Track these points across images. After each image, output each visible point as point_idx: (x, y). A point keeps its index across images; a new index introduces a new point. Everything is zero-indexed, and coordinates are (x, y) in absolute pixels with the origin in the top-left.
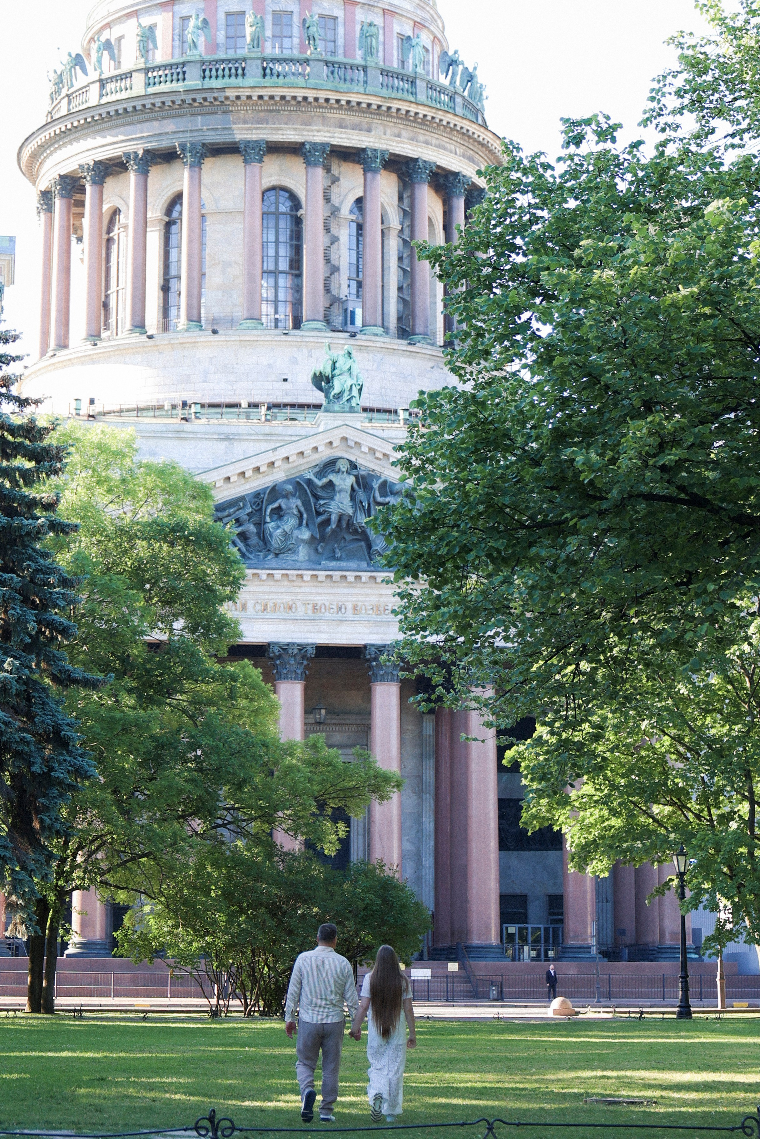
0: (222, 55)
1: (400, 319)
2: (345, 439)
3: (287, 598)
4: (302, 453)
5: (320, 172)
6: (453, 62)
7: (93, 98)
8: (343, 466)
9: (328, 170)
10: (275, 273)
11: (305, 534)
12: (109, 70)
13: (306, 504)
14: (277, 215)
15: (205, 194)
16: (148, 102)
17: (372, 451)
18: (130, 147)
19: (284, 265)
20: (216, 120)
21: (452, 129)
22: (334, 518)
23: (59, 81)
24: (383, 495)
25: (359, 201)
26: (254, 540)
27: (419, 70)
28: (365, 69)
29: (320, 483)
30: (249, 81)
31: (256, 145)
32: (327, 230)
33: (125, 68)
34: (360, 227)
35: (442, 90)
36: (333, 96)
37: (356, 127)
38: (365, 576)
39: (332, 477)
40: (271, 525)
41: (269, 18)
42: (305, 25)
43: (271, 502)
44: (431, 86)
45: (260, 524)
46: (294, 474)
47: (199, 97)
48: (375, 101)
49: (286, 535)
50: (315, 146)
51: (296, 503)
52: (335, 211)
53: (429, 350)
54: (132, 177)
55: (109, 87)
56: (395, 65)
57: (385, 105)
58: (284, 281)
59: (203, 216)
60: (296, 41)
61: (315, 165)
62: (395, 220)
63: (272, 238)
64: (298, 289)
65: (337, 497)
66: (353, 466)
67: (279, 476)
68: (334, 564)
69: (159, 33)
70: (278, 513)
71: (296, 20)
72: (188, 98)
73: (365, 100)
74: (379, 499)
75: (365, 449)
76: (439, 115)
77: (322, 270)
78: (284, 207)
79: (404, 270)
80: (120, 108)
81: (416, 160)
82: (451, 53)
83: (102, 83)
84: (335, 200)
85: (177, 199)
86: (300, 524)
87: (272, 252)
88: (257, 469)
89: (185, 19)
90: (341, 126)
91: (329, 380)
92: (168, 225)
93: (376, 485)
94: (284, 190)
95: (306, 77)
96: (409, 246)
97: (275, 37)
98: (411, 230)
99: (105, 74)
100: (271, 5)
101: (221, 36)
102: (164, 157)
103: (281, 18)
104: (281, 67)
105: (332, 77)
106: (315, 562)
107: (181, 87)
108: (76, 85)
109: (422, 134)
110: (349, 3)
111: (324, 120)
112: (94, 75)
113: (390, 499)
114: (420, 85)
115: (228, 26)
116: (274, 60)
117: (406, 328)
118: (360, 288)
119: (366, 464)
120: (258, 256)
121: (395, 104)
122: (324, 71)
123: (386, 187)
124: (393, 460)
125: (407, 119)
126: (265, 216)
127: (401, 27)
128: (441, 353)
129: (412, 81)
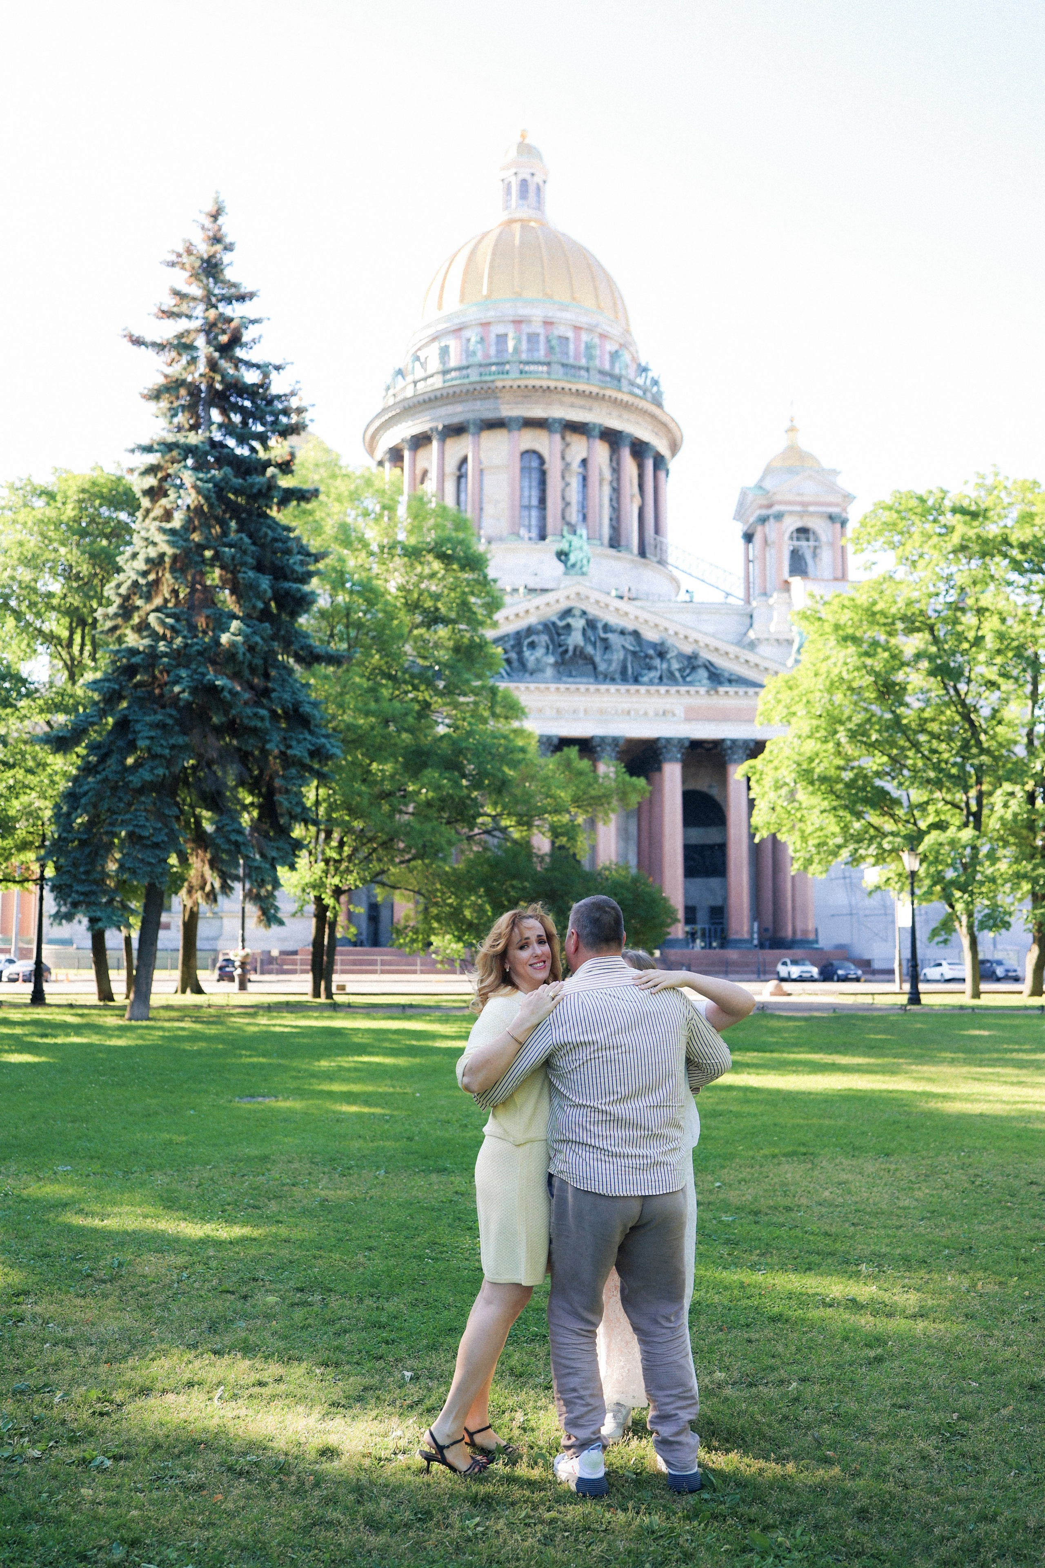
0: (494, 360)
1: (611, 539)
2: (578, 594)
3: (540, 706)
4: (548, 604)
5: (557, 437)
6: (645, 370)
7: (409, 392)
8: (577, 613)
9: (563, 438)
10: (528, 507)
11: (551, 660)
12: (419, 373)
13: (552, 640)
14: (530, 469)
15: (482, 455)
16: (444, 392)
17: (597, 602)
18: (433, 425)
19: (535, 502)
20: (489, 404)
21: (644, 412)
22: (571, 648)
23: (388, 388)
24: (605, 632)
25: (584, 462)
26: (516, 664)
27: (624, 373)
28: (588, 370)
29: (561, 624)
30: (513, 375)
31: (515, 420)
32: (563, 477)
33: (430, 371)
34: (585, 479)
35: (639, 387)
36: (567, 386)
37: (582, 407)
38: (592, 688)
39: (570, 620)
40: (527, 653)
41: (524, 338)
42: (548, 341)
43: (528, 636)
44: (632, 384)
45: (520, 653)
46: (543, 619)
47: (478, 387)
48: (595, 390)
49: (538, 661)
50: (555, 420)
51: (544, 638)
52: (567, 466)
53: (630, 557)
54: (435, 444)
55: (420, 385)
56: (607, 367)
57: (602, 392)
58: (534, 513)
59: (481, 471)
60: (542, 352)
61: (555, 434)
62: (607, 474)
63: (526, 484)
64: (543, 519)
65: (573, 634)
66: (584, 613)
67: (532, 620)
68: (571, 680)
69: (452, 350)
70: (532, 645)
71: (542, 339)
72: (471, 388)
73: (587, 388)
74: (603, 635)
75: (592, 600)
76: (637, 401)
77: (560, 505)
78: (535, 464)
79: (613, 508)
80: (426, 397)
81: (621, 432)
82: (643, 364)
83: (415, 383)
84: (568, 459)
85: (464, 460)
86: (547, 653)
87: (526, 494)
88: (517, 615)
89: (469, 340)
90: (572, 406)
91: (566, 555)
92: (459, 477)
93: (600, 625)
94: (535, 452)
95: (549, 373)
96: (616, 491)
97: (529, 350)
98: (618, 480)
99: (417, 377)
100: (526, 329)
101: (493, 351)
102: (456, 430)
103: (532, 338)
104: (532, 368)
105: (566, 374)
106: (558, 679)
107: (466, 381)
108: (398, 387)
109: (626, 415)
110: (577, 329)
111: (561, 403)
112: (410, 378)
113: (609, 636)
114: (624, 382)
115: (498, 343)
116: (528, 363)
117: (615, 542)
118: (585, 517)
119: (594, 611)
120: (518, 494)
121: (608, 393)
122: (561, 370)
123: (601, 451)
124: (612, 608)
125: (615, 402)
126: (523, 469)
127: (610, 347)
128: (638, 559)
129: (618, 379)
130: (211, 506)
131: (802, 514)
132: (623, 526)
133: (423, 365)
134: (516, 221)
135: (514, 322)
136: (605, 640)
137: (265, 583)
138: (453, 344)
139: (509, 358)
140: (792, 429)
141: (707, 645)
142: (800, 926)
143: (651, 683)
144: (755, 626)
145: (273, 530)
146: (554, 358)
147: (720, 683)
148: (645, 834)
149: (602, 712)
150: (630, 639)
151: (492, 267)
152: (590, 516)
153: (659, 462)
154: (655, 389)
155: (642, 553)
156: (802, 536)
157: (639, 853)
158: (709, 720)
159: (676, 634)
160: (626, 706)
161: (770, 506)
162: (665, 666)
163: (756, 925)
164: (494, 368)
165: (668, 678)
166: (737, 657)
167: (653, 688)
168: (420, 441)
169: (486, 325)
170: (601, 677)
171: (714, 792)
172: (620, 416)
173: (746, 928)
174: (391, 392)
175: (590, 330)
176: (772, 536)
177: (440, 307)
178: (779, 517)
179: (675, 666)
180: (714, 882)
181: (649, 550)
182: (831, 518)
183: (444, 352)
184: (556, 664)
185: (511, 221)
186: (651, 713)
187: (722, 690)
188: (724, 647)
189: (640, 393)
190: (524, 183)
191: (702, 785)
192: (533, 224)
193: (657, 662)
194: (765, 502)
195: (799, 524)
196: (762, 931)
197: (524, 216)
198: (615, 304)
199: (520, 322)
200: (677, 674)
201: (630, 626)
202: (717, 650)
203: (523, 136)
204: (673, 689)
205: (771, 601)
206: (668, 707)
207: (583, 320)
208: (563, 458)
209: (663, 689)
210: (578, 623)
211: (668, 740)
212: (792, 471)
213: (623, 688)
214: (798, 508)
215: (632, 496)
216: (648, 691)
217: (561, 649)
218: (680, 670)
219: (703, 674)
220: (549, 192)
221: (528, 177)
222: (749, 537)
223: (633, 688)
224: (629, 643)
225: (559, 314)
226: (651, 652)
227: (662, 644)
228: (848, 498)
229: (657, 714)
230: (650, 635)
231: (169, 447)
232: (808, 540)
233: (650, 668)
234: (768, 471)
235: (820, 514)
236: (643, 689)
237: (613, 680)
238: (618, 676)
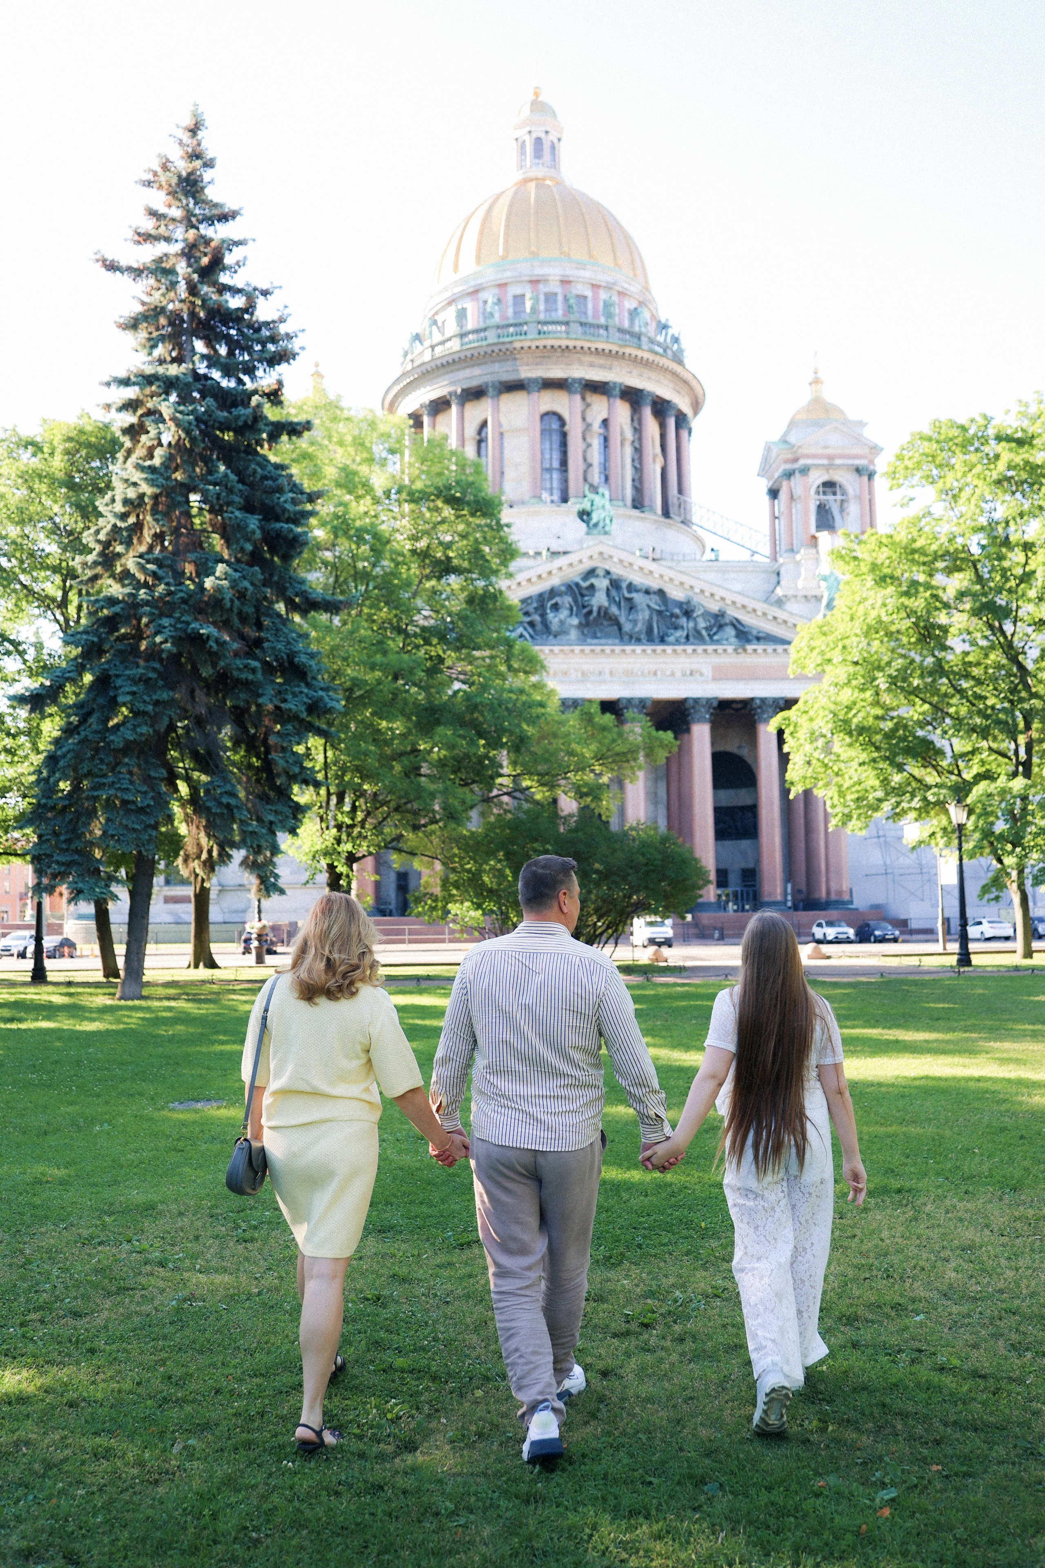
0: (511, 321)
1: (634, 500)
2: (601, 554)
3: (564, 667)
4: (570, 566)
5: (578, 397)
6: (665, 327)
7: (427, 357)
8: (601, 573)
9: (583, 399)
10: (550, 470)
11: (575, 621)
12: (437, 337)
13: (575, 601)
14: (551, 431)
15: (503, 420)
16: (462, 355)
17: (621, 561)
18: (452, 389)
19: (556, 464)
20: (508, 366)
21: (665, 370)
22: (595, 609)
23: (406, 354)
24: (630, 591)
25: (605, 422)
26: (539, 627)
27: (643, 330)
28: (606, 328)
29: (584, 584)
30: (529, 337)
31: (535, 381)
32: (584, 439)
33: (447, 335)
34: (606, 439)
35: (659, 344)
36: (586, 345)
37: (601, 366)
38: (618, 649)
39: (593, 580)
40: (550, 615)
41: (542, 297)
42: (566, 299)
43: (551, 598)
44: (652, 341)
45: (543, 615)
46: (567, 580)
47: (496, 349)
48: (614, 348)
49: (562, 622)
50: (575, 380)
51: (567, 600)
52: (589, 426)
53: (653, 517)
54: (454, 408)
55: (438, 349)
56: (626, 324)
57: (621, 351)
58: (556, 476)
59: (502, 434)
60: (560, 312)
61: (575, 392)
62: (629, 435)
63: (547, 446)
64: (565, 481)
65: (597, 594)
66: (608, 573)
67: (556, 581)
68: (595, 641)
69: (469, 313)
70: (556, 607)
71: (560, 298)
72: (489, 350)
73: (607, 347)
74: (627, 595)
75: (615, 559)
76: (657, 359)
77: (581, 466)
78: (555, 425)
79: (636, 468)
80: (444, 361)
81: (641, 391)
82: (663, 321)
83: (433, 347)
84: (589, 419)
85: (484, 424)
86: (571, 615)
87: (547, 456)
89: (485, 302)
90: (591, 365)
91: (589, 514)
92: (480, 442)
93: (624, 585)
94: (555, 414)
95: (567, 333)
96: (639, 451)
97: (546, 310)
98: (640, 439)
99: (435, 341)
100: (543, 288)
101: (510, 312)
102: (475, 394)
103: (550, 298)
104: (551, 328)
105: (585, 333)
106: (582, 641)
107: (484, 343)
108: (416, 352)
109: (646, 372)
110: (595, 287)
111: (580, 362)
112: (427, 343)
113: (634, 595)
114: (644, 339)
115: (515, 305)
116: (546, 323)
117: (638, 504)
118: (607, 479)
119: (617, 571)
120: (539, 455)
121: (628, 351)
122: (580, 329)
123: (622, 411)
124: (636, 567)
125: (636, 361)
126: (543, 432)
127: (630, 304)
128: (663, 519)
129: (638, 336)
130: (193, 440)
131: (828, 468)
132: (646, 485)
133: (441, 330)
134: (531, 180)
135: (531, 282)
136: (630, 600)
137: (253, 523)
138: (470, 306)
139: (528, 319)
140: (816, 381)
141: (734, 603)
142: (834, 886)
143: (678, 642)
144: (782, 583)
145: (263, 467)
146: (572, 318)
147: (748, 641)
148: (674, 796)
149: (628, 673)
150: (656, 598)
151: (507, 226)
152: (612, 479)
153: (681, 420)
154: (675, 347)
155: (666, 513)
156: (828, 490)
157: (669, 818)
158: (739, 678)
159: (702, 591)
160: (653, 667)
161: (796, 460)
162: (691, 624)
163: (789, 886)
164: (511, 329)
165: (694, 637)
166: (765, 614)
167: (679, 648)
168: (439, 406)
169: (502, 286)
170: (626, 638)
171: (745, 753)
172: (641, 375)
173: (779, 890)
174: (409, 357)
175: (609, 288)
176: (798, 491)
177: (456, 268)
178: (805, 471)
179: (702, 624)
180: (745, 844)
181: (673, 511)
182: (858, 470)
183: (462, 315)
184: (580, 626)
185: (526, 181)
186: (678, 674)
187: (749, 648)
188: (751, 604)
189: (661, 351)
190: (538, 142)
191: (731, 746)
192: (548, 182)
193: (683, 621)
194: (790, 456)
195: (825, 478)
196: (796, 892)
197: (540, 175)
198: (633, 261)
199: (538, 281)
200: (704, 633)
201: (655, 585)
202: (744, 607)
203: (537, 94)
204: (700, 648)
205: (798, 557)
206: (695, 667)
207: (602, 278)
208: (584, 419)
209: (689, 648)
210: (602, 584)
211: (696, 701)
212: (817, 424)
213: (649, 648)
214: (825, 462)
215: (655, 456)
216: (675, 651)
217: (585, 611)
218: (706, 629)
219: (730, 632)
220: (563, 149)
221: (543, 135)
222: (774, 493)
223: (659, 648)
224: (654, 602)
225: (577, 273)
226: (677, 611)
227: (688, 602)
228: (875, 450)
229: (684, 675)
230: (676, 594)
231: (149, 380)
232: (834, 494)
233: (676, 628)
234: (792, 424)
235: (848, 467)
236: (669, 649)
237: (639, 641)
238: (643, 637)
